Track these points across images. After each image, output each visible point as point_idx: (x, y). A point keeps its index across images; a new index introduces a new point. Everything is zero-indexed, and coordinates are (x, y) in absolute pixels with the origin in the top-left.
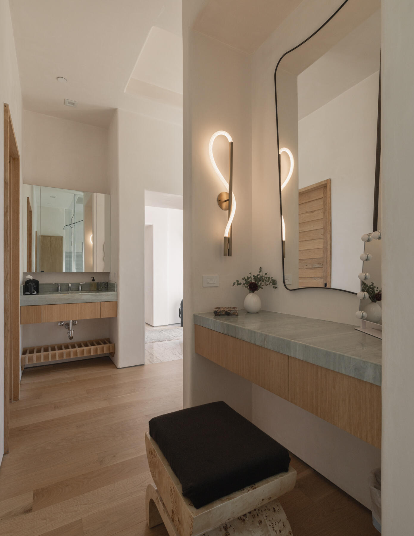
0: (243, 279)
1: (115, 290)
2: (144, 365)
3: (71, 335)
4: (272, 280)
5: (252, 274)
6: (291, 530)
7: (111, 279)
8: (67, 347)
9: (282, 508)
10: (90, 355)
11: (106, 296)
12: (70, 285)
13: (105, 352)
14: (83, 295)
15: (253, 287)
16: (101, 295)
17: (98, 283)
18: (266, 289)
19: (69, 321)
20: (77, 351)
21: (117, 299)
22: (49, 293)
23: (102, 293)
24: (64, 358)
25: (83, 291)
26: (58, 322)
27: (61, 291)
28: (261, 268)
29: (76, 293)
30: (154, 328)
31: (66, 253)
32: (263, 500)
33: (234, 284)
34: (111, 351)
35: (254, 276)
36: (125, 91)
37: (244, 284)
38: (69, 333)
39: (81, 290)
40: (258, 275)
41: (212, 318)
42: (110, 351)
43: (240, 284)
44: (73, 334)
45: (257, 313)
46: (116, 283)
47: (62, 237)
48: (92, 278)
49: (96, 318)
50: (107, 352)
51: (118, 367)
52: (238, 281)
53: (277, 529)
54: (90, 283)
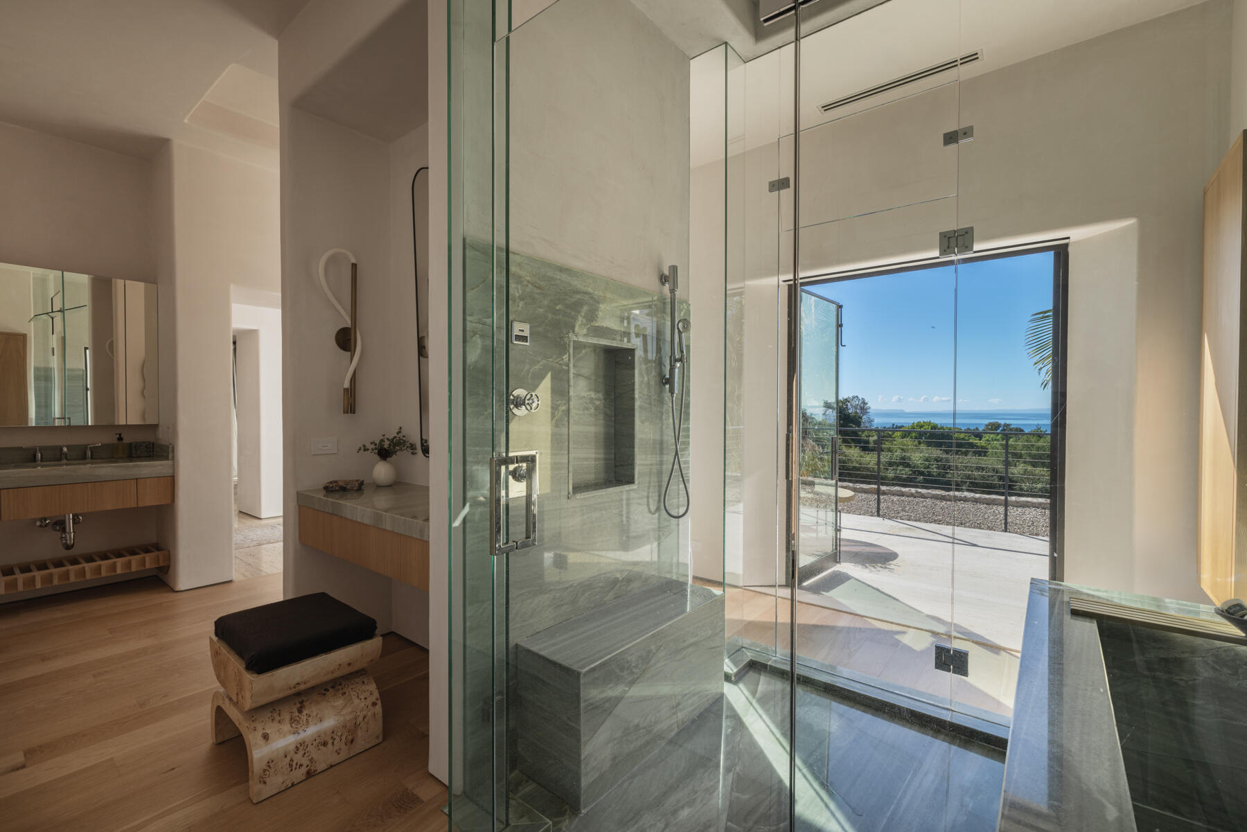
0: (372, 443)
1: (168, 456)
2: (230, 582)
3: (68, 542)
4: (410, 444)
5: (386, 437)
6: (379, 697)
7: (160, 436)
8: (59, 564)
9: (372, 680)
10: (113, 574)
11: (148, 469)
12: (65, 449)
13: (148, 566)
14: (95, 467)
15: (384, 453)
16: (139, 466)
17: (131, 444)
18: (402, 456)
19: (65, 516)
20: (84, 568)
21: (174, 473)
22: (13, 465)
23: (140, 463)
24: (54, 584)
25: (95, 459)
26: (35, 520)
27: (41, 461)
28: (401, 428)
29: (79, 464)
30: (263, 522)
31: (36, 369)
32: (340, 665)
33: (360, 449)
34: (162, 564)
35: (388, 439)
36: (186, 121)
37: (373, 450)
38: (66, 537)
39: (92, 458)
40: (395, 437)
41: (321, 495)
42: (158, 563)
43: (368, 450)
44: (74, 539)
45: (390, 486)
46: (170, 444)
47: (24, 336)
48: (118, 436)
49: (129, 507)
50: (152, 567)
51: (177, 589)
52: (364, 446)
53: (362, 697)
54: (113, 444)
